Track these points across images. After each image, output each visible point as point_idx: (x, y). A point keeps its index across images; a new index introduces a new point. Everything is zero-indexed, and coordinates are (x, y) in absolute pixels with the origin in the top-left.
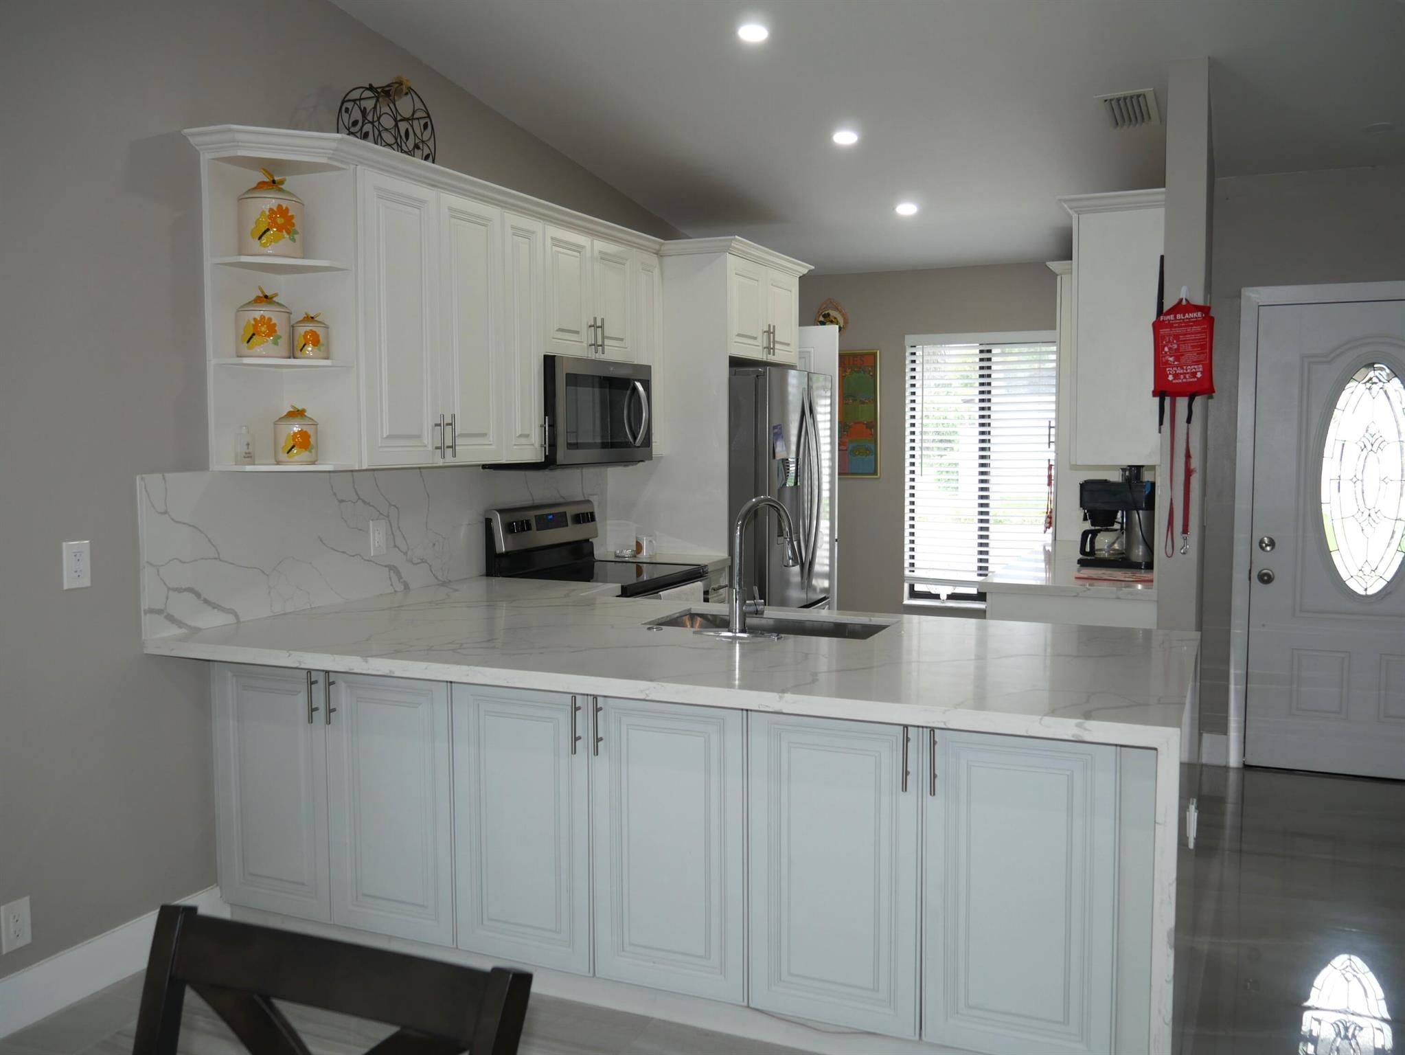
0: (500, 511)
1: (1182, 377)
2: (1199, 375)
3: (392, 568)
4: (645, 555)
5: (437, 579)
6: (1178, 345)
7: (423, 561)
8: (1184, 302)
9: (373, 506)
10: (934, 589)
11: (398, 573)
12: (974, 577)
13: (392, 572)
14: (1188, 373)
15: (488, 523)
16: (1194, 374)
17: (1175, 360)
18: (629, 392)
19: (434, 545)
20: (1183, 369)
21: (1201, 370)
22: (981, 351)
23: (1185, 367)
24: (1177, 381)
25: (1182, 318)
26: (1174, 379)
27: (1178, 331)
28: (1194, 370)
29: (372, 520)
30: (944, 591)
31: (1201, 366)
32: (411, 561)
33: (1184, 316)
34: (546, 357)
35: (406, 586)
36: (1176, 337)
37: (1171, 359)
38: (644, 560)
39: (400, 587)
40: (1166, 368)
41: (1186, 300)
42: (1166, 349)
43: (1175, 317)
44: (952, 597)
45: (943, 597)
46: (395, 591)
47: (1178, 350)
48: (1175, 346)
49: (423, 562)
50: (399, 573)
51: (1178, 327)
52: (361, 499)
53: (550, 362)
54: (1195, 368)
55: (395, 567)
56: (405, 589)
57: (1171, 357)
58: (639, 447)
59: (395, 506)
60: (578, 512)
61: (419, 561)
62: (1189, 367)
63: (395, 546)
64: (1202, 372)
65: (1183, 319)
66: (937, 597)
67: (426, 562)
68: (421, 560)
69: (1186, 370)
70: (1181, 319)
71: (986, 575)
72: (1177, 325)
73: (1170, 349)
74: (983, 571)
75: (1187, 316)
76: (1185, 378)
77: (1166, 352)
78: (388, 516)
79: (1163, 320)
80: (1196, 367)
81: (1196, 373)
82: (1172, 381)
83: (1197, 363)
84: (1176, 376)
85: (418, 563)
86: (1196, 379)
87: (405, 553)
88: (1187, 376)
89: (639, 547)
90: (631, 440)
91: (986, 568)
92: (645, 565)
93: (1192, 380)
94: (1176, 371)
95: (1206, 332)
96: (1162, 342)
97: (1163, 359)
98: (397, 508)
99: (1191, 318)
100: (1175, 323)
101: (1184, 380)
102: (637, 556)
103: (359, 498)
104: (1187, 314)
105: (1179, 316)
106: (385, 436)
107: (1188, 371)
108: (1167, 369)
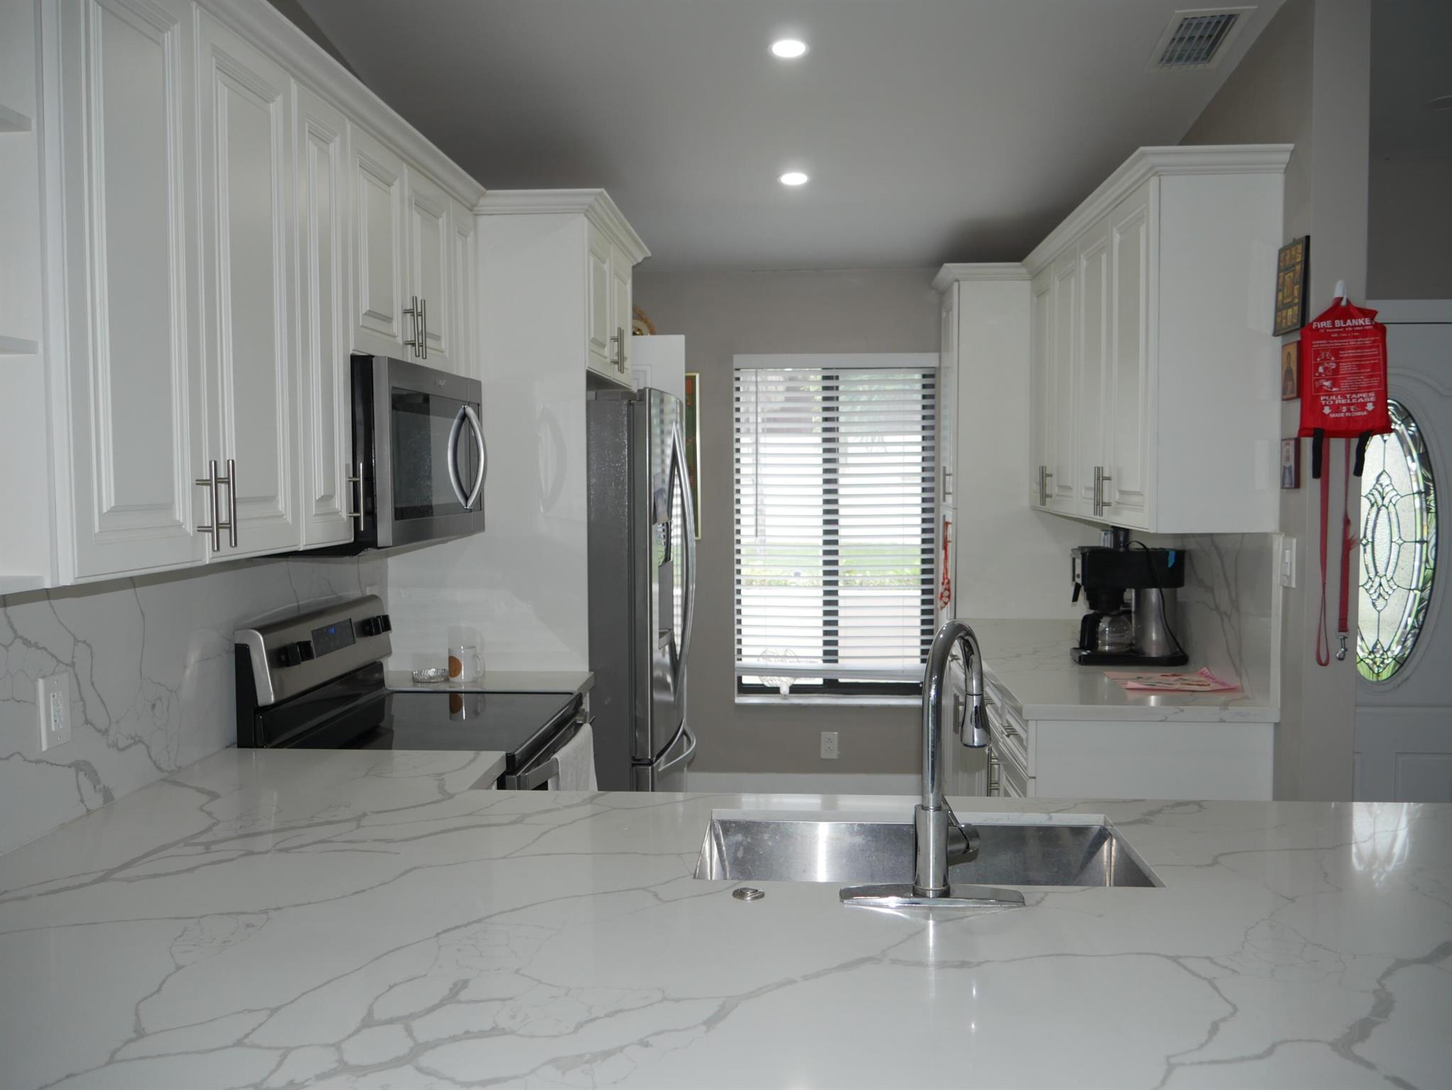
0: (263, 630)
1: (1344, 409)
2: (1370, 407)
3: (81, 766)
4: (463, 680)
5: (159, 769)
6: (1338, 364)
7: (137, 740)
8: (1344, 303)
9: (45, 649)
10: (769, 681)
11: (93, 775)
12: (819, 664)
13: (81, 774)
14: (1352, 404)
15: (242, 655)
16: (1362, 406)
17: (1334, 385)
18: (456, 422)
19: (154, 706)
20: (1346, 398)
21: (1372, 399)
22: (825, 378)
23: (1348, 396)
24: (1337, 415)
25: (1343, 325)
26: (1332, 413)
27: (1337, 344)
28: (1362, 400)
29: (42, 677)
30: (784, 683)
31: (1372, 394)
32: (115, 745)
33: (1345, 323)
34: (354, 359)
35: (108, 796)
36: (1336, 352)
37: (1327, 384)
38: (463, 688)
39: (95, 801)
40: (1320, 396)
41: (1348, 301)
42: (1321, 369)
43: (1333, 324)
44: (795, 689)
45: (785, 689)
46: (88, 811)
47: (1336, 371)
48: (1333, 366)
49: (135, 743)
50: (95, 773)
51: (1336, 338)
52: (21, 637)
53: (361, 368)
54: (1363, 398)
55: (87, 763)
56: (105, 802)
57: (1327, 380)
58: (471, 511)
59: (84, 642)
60: (366, 617)
61: (131, 741)
62: (1354, 396)
63: (87, 722)
64: (1375, 403)
65: (1345, 328)
66: (775, 690)
67: (141, 741)
68: (132, 738)
69: (1351, 399)
70: (1340, 327)
71: (836, 661)
72: (1336, 335)
73: (1325, 369)
74: (831, 655)
75: (1349, 323)
76: (1349, 411)
77: (1320, 374)
78: (73, 665)
79: (1317, 327)
80: (1364, 395)
81: (1365, 404)
82: (1329, 414)
83: (1368, 389)
84: (1336, 408)
85: (129, 746)
86: (1365, 413)
87: (105, 732)
88: (1352, 408)
89: (454, 665)
90: (462, 501)
91: (835, 653)
92: (463, 695)
93: (1359, 414)
94: (1334, 401)
95: (1377, 347)
96: (1315, 360)
97: (1317, 383)
98: (89, 646)
99: (1355, 326)
100: (1333, 333)
101: (1348, 414)
102: (452, 679)
103: (17, 636)
104: (1349, 321)
105: (1338, 323)
106: (105, 510)
107: (1354, 401)
108: (1322, 398)
